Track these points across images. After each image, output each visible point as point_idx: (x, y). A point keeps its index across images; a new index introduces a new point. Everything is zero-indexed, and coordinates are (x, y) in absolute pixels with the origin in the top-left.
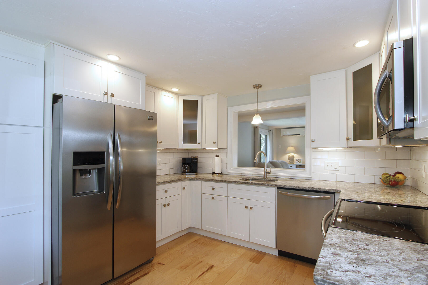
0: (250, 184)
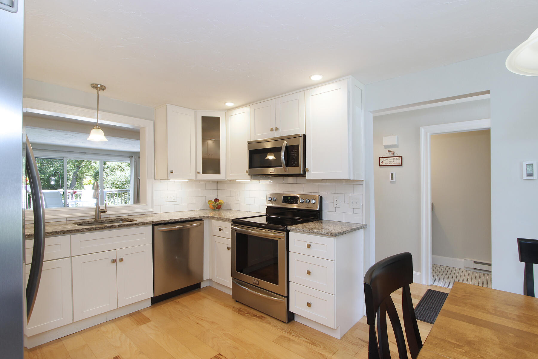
0: (117, 227)
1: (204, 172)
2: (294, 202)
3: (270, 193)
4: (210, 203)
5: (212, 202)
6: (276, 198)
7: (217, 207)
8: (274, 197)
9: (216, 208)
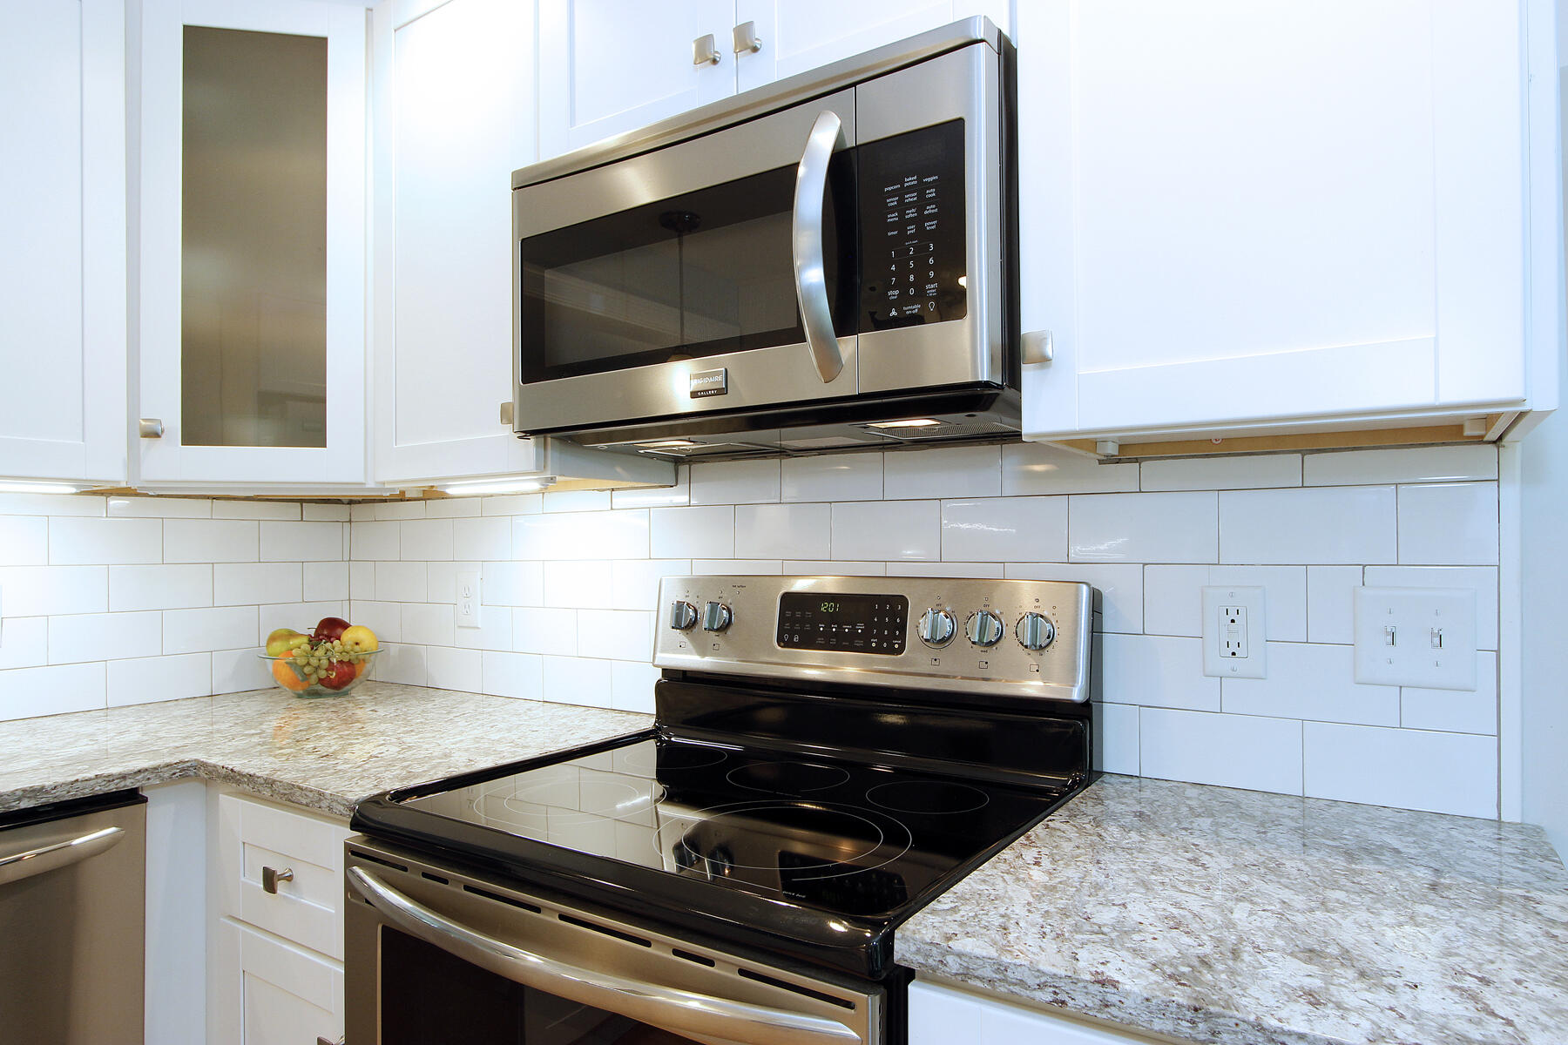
1: (197, 430)
2: (867, 635)
3: (686, 573)
4: (278, 647)
5: (294, 642)
6: (729, 611)
7: (323, 674)
8: (714, 606)
9: (321, 681)
